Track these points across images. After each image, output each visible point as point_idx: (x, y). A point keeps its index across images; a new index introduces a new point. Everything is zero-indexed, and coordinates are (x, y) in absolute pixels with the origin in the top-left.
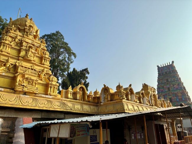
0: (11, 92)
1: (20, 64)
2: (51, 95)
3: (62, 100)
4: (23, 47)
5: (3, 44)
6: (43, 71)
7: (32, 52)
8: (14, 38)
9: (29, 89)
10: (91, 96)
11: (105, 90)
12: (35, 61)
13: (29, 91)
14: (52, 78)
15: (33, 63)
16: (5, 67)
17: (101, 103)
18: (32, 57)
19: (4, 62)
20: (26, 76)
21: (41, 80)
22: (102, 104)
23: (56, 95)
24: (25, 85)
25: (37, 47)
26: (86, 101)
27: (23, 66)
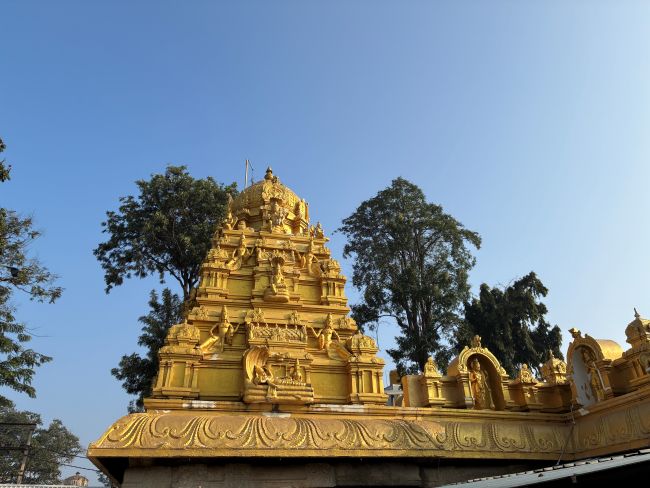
0: (237, 407)
1: (256, 319)
2: (362, 403)
3: (403, 415)
4: (261, 265)
5: (206, 272)
6: (326, 324)
7: (285, 274)
8: (235, 247)
9: (285, 392)
10: (526, 384)
11: (583, 352)
12: (297, 299)
13: (286, 398)
14: (356, 341)
15: (292, 308)
16: (217, 338)
17: (580, 410)
18: (285, 287)
19: (214, 323)
20: (272, 353)
21: (325, 355)
22: (583, 412)
23: (380, 400)
24: (270, 379)
25: (302, 254)
26: (508, 408)
27: (265, 321)
